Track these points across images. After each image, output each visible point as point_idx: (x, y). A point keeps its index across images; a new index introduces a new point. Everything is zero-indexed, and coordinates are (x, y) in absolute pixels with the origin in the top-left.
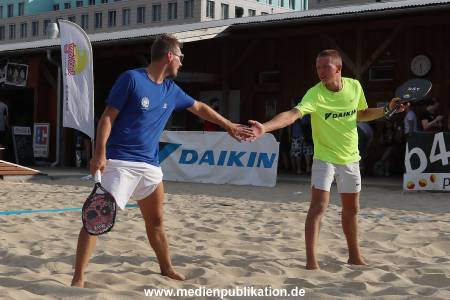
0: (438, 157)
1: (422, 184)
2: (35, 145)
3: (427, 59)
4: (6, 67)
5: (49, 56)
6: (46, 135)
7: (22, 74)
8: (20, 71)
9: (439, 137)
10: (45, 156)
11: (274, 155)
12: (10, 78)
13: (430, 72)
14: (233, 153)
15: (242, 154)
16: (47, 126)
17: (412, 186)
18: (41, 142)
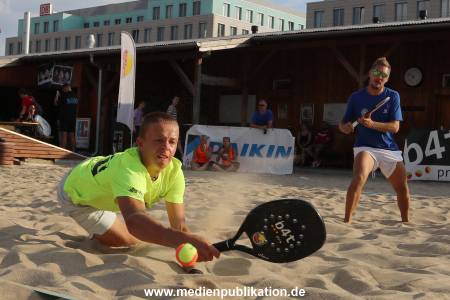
0: (433, 152)
1: (418, 175)
2: (77, 137)
3: (418, 71)
4: (53, 70)
5: (92, 59)
6: (87, 129)
7: (67, 75)
8: (65, 73)
9: (434, 135)
10: (86, 147)
11: (290, 149)
12: (56, 79)
13: (421, 83)
14: (254, 146)
15: (262, 146)
16: (88, 120)
17: (410, 176)
18: (82, 135)
